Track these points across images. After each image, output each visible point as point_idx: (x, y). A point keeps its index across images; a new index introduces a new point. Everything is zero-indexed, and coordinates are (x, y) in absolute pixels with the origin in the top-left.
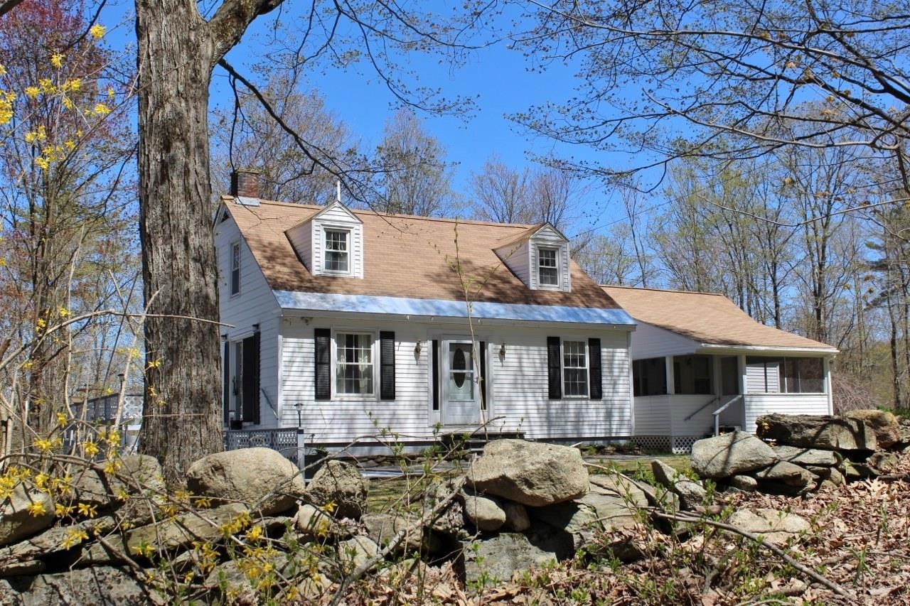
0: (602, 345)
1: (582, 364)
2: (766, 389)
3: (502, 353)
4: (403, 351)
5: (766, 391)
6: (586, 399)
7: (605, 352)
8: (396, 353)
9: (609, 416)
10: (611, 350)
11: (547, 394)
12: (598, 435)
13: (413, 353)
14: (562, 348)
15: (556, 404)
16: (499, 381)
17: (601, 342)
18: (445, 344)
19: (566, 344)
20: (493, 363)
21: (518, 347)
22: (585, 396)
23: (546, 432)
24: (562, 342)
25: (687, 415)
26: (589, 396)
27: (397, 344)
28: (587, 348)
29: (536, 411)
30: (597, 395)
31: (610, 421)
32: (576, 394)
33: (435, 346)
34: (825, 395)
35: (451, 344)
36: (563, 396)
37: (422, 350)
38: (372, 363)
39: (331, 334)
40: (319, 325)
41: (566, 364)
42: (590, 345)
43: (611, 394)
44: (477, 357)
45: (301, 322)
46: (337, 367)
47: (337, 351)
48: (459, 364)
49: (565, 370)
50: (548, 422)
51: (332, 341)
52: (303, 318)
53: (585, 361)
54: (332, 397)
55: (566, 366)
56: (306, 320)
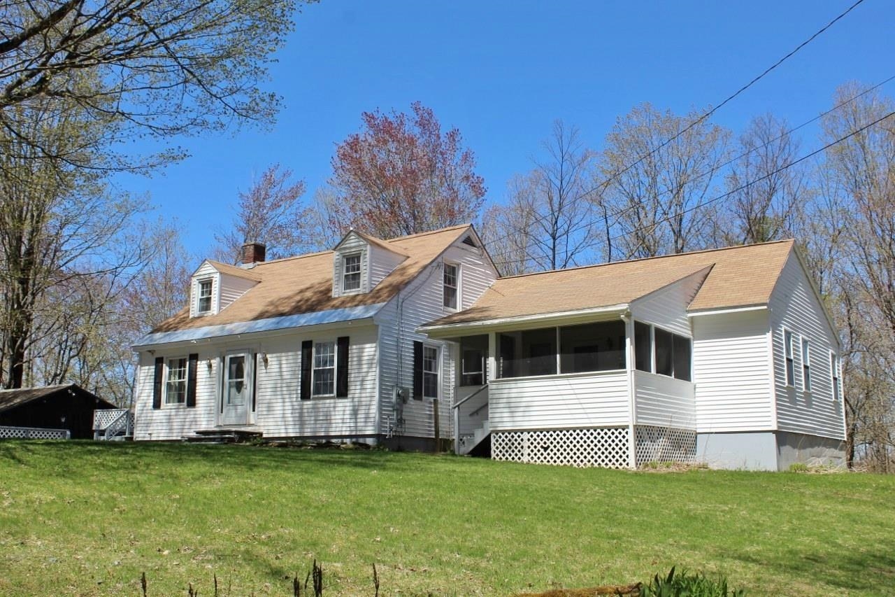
0: (350, 344)
1: (331, 363)
3: (266, 361)
4: (202, 366)
6: (333, 398)
7: (353, 349)
8: (198, 369)
9: (355, 413)
10: (359, 346)
11: (300, 395)
12: (344, 433)
13: (207, 369)
14: (314, 350)
15: (308, 404)
16: (263, 386)
17: (351, 340)
18: (227, 359)
19: (319, 346)
20: (261, 371)
21: (278, 355)
22: (332, 395)
23: (298, 431)
24: (314, 344)
25: (473, 410)
26: (335, 394)
27: (199, 363)
28: (336, 348)
29: (291, 412)
30: (343, 392)
31: (356, 418)
32: (327, 394)
33: (223, 360)
34: (626, 372)
35: (231, 358)
36: (312, 396)
37: (213, 365)
38: (186, 379)
39: (164, 360)
40: (158, 355)
41: (318, 364)
42: (339, 344)
43: (358, 391)
44: (247, 368)
45: (149, 353)
46: (169, 385)
47: (170, 373)
48: (239, 373)
49: (315, 371)
50: (301, 421)
51: (164, 365)
52: (150, 351)
53: (333, 361)
54: (162, 407)
55: (316, 367)
56: (152, 353)
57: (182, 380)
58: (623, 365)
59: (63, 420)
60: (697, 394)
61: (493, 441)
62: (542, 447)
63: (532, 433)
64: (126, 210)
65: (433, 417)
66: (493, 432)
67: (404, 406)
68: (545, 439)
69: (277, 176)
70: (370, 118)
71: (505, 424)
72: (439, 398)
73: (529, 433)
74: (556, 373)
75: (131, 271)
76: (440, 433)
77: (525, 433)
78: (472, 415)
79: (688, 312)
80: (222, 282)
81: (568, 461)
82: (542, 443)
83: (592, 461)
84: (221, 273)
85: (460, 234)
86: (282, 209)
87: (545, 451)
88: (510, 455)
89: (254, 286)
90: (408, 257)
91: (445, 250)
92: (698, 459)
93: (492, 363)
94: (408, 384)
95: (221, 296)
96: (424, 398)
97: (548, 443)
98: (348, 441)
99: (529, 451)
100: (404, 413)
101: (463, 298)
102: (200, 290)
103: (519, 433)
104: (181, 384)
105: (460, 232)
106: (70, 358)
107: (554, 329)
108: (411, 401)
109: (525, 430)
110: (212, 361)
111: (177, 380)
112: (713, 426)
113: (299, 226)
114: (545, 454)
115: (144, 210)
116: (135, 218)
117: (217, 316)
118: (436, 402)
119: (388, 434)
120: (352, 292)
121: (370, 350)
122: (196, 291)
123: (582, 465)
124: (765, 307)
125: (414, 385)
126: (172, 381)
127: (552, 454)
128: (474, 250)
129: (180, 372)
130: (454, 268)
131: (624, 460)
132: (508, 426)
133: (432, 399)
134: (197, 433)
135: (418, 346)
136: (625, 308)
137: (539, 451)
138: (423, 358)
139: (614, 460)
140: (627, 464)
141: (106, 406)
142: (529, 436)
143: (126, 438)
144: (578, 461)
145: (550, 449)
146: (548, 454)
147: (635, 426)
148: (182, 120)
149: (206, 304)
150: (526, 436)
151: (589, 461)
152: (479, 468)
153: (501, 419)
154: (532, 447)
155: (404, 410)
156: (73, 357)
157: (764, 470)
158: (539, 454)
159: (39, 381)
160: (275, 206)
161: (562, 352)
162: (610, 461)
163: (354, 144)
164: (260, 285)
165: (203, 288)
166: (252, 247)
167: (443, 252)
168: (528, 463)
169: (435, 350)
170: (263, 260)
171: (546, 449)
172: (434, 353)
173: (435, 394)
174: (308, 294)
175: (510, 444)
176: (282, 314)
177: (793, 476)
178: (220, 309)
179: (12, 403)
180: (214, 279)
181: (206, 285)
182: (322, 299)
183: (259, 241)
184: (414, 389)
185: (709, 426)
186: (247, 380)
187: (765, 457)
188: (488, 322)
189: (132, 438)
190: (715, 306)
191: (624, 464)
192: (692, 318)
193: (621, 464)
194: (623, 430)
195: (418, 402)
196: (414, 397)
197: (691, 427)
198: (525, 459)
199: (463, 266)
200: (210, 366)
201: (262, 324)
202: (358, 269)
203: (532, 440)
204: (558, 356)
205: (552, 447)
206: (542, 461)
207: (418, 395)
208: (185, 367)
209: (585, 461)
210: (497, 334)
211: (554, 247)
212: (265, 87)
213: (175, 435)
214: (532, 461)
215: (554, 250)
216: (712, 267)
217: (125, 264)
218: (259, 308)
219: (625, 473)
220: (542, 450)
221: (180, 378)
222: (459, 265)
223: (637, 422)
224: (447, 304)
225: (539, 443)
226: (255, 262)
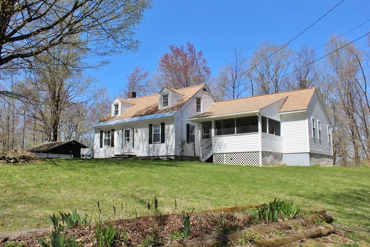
3: (137, 131)
4: (116, 133)
6: (160, 143)
7: (166, 127)
8: (114, 134)
9: (167, 147)
10: (168, 126)
11: (148, 142)
12: (164, 155)
13: (117, 134)
15: (151, 145)
16: (136, 140)
17: (165, 124)
18: (124, 130)
20: (135, 135)
21: (141, 129)
22: (159, 142)
23: (148, 154)
24: (153, 126)
25: (207, 147)
27: (115, 132)
28: (160, 126)
29: (146, 148)
30: (163, 141)
31: (167, 150)
32: (157, 142)
33: (123, 131)
34: (258, 133)
35: (125, 130)
36: (153, 143)
37: (119, 133)
38: (111, 138)
39: (103, 131)
40: (101, 130)
41: (154, 132)
42: (161, 125)
43: (168, 141)
44: (131, 133)
45: (98, 129)
46: (105, 139)
47: (105, 136)
48: (128, 136)
49: (153, 134)
50: (149, 151)
51: (103, 133)
52: (98, 128)
53: (159, 131)
54: (103, 147)
55: (154, 133)
56: (99, 129)
58: (257, 131)
59: (71, 152)
60: (283, 140)
61: (214, 157)
62: (230, 159)
63: (227, 154)
64: (89, 82)
65: (193, 149)
66: (214, 154)
67: (184, 145)
68: (231, 156)
69: (139, 69)
70: (171, 48)
71: (218, 151)
72: (195, 143)
73: (226, 154)
74: (235, 134)
75: (92, 102)
76: (196, 154)
77: (225, 154)
78: (207, 148)
79: (279, 112)
80: (122, 105)
81: (239, 163)
82: (230, 158)
83: (247, 163)
84: (121, 102)
85: (202, 87)
86: (142, 80)
87: (231, 160)
88: (219, 162)
89: (132, 106)
90: (184, 95)
91: (197, 93)
92: (283, 162)
93: (213, 131)
94: (185, 138)
95: (121, 109)
96: (190, 143)
97: (232, 157)
98: (165, 157)
99: (226, 160)
100: (183, 148)
101: (203, 109)
102: (115, 108)
103: (222, 154)
104: (109, 139)
105: (202, 86)
106: (72, 131)
107: (234, 119)
108: (186, 144)
109: (224, 153)
110: (119, 132)
111: (108, 138)
112: (288, 151)
113: (147, 86)
114: (231, 161)
115: (95, 82)
116: (93, 84)
117: (120, 116)
118: (194, 144)
119: (178, 155)
120: (166, 107)
121: (171, 127)
122: (113, 108)
123: (244, 165)
124: (306, 111)
125: (187, 138)
126: (106, 138)
127: (234, 161)
128: (206, 92)
129: (109, 135)
130: (200, 99)
131: (258, 163)
132: (219, 152)
133: (193, 143)
134: (115, 155)
135: (188, 125)
136: (258, 111)
137: (229, 160)
138: (190, 129)
139: (254, 163)
140: (259, 164)
141: (84, 147)
142: (226, 155)
143: (92, 157)
144: (243, 163)
145: (233, 159)
146: (232, 161)
147: (262, 151)
148: (107, 50)
149: (117, 112)
150: (225, 155)
151: (246, 163)
152: (209, 166)
153: (216, 150)
154: (227, 159)
155: (184, 147)
156: (73, 131)
157: (305, 166)
158: (229, 161)
159: (63, 139)
160: (139, 79)
161: (237, 127)
162: (253, 163)
163: (166, 57)
164: (134, 106)
165: (115, 107)
166: (132, 93)
167: (196, 93)
168: (226, 164)
169: (194, 127)
170: (135, 97)
171: (231, 159)
172: (193, 128)
173: (194, 142)
174: (150, 109)
175: (219, 158)
176: (142, 116)
177: (315, 168)
178: (121, 114)
179: (54, 146)
180: (119, 104)
181: (117, 106)
182: (155, 110)
183: (134, 91)
184: (187, 140)
185: (287, 151)
186: (131, 137)
187: (305, 161)
188: (212, 117)
189: (93, 157)
190: (289, 110)
191: (258, 164)
192: (281, 114)
193: (257, 164)
194: (258, 153)
195: (188, 144)
196: (187, 143)
197: (281, 152)
198: (225, 163)
199: (203, 98)
201: (135, 119)
202: (167, 100)
203: (227, 156)
204: (235, 128)
205: (234, 159)
206: (230, 164)
207: (188, 142)
208: (110, 134)
209: (245, 163)
210: (215, 121)
211: (234, 91)
212: (134, 38)
213: (107, 156)
214: (227, 164)
215: (234, 92)
216: (287, 97)
217: (90, 100)
218: (134, 113)
219: (258, 167)
220: (230, 160)
221: (108, 137)
222: (201, 98)
223: (262, 150)
224: (197, 111)
225: (229, 158)
226: (132, 98)
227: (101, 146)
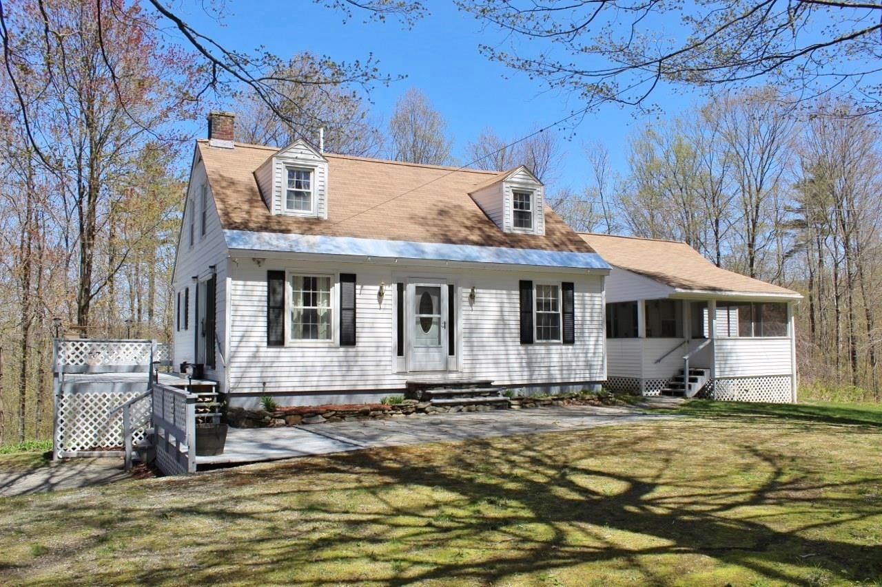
0: (575, 289)
1: (555, 308)
2: (729, 333)
3: (472, 297)
4: (366, 296)
5: (729, 336)
6: (559, 344)
7: (579, 297)
8: (357, 296)
10: (584, 294)
11: (519, 339)
13: (376, 297)
14: (534, 292)
17: (576, 287)
18: (410, 290)
19: (539, 288)
20: (465, 308)
21: (489, 291)
22: (557, 341)
24: (534, 286)
25: (658, 358)
26: (561, 341)
27: (358, 287)
28: (560, 292)
30: (569, 340)
32: (551, 339)
33: (401, 289)
34: (789, 339)
35: (414, 287)
36: (535, 341)
38: (335, 308)
39: (287, 275)
40: (272, 267)
42: (563, 289)
45: (255, 264)
48: (426, 307)
49: (537, 314)
51: (287, 283)
52: (255, 259)
53: (557, 306)
54: (287, 344)
55: (538, 310)
56: (258, 261)
57: (311, 307)
61: (716, 385)
63: (740, 380)
66: (716, 379)
68: (747, 384)
77: (736, 380)
84: (328, 164)
99: (738, 393)
102: (287, 179)
103: (732, 380)
110: (385, 288)
117: (331, 221)
120: (525, 231)
131: (788, 398)
132: (725, 375)
139: (782, 398)
142: (738, 382)
144: (765, 399)
153: (721, 369)
154: (739, 390)
180: (318, 170)
181: (299, 173)
194: (787, 377)
198: (735, 399)
200: (380, 294)
202: (528, 208)
203: (740, 384)
204: (753, 323)
209: (769, 399)
210: (716, 301)
221: (306, 303)
227: (276, 339)
